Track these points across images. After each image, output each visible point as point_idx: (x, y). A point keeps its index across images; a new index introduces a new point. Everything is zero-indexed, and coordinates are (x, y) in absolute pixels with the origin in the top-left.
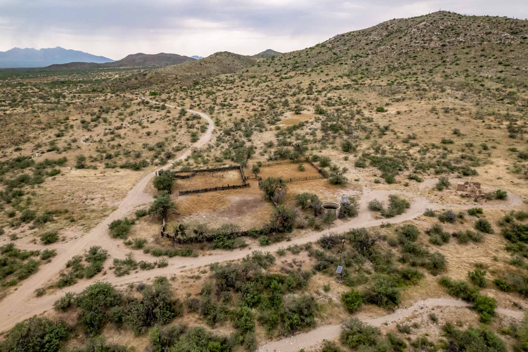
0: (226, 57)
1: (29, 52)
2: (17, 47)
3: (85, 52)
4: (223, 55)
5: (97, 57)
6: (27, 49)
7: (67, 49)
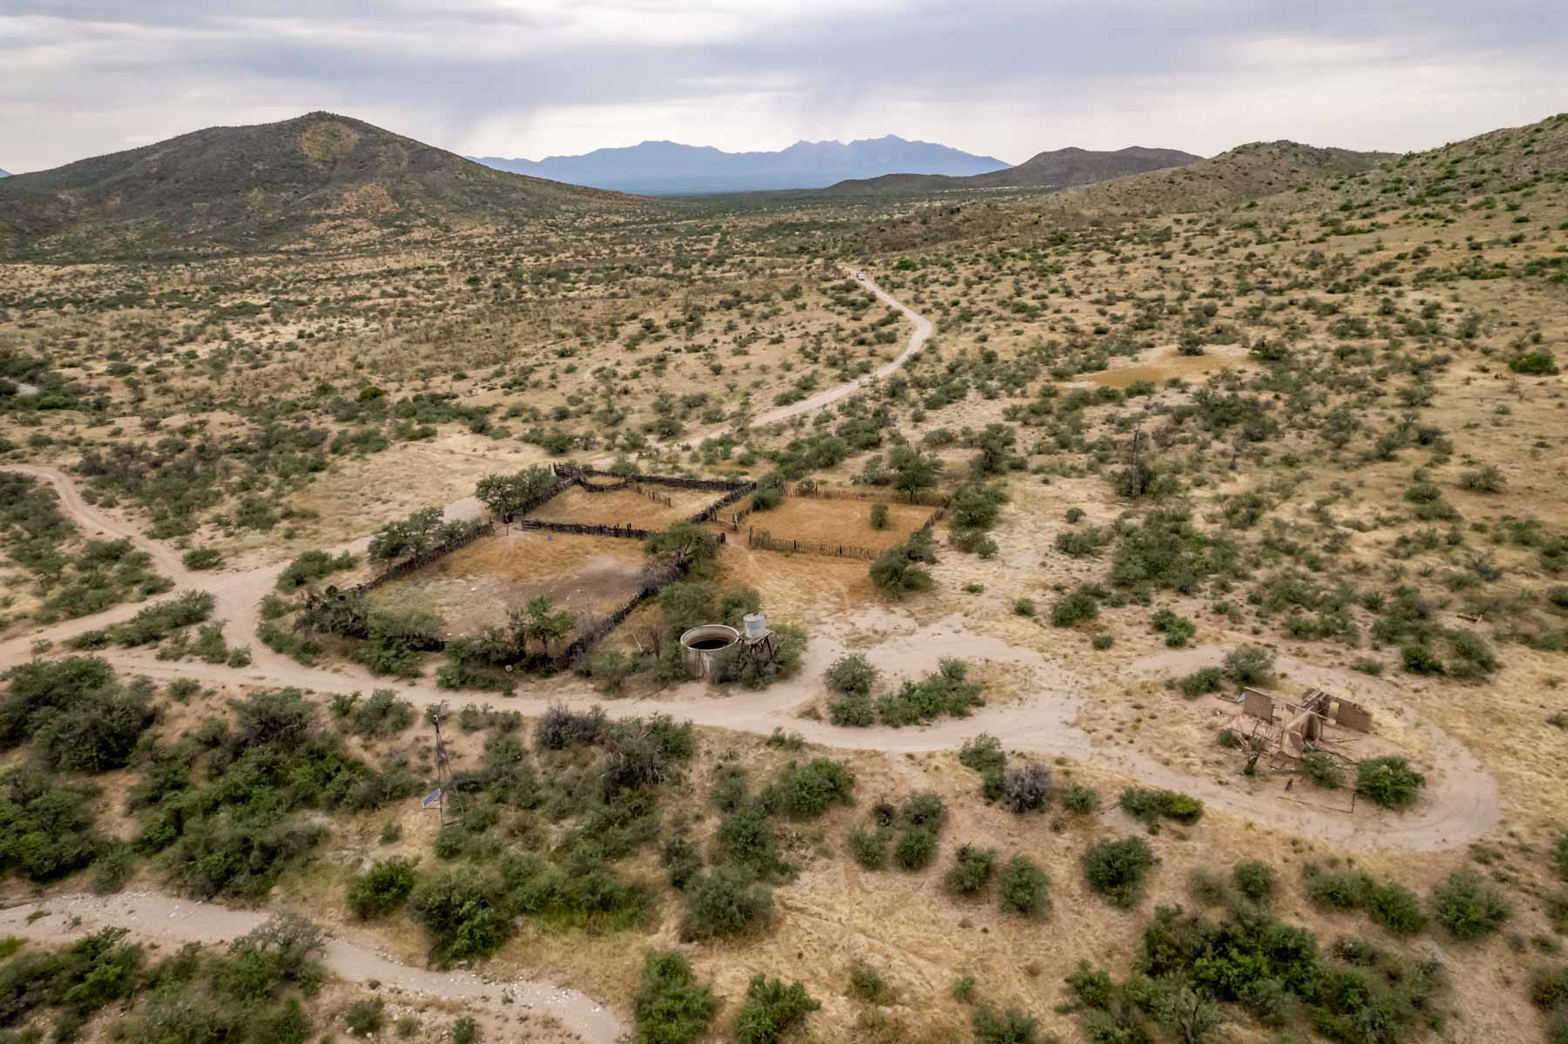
0: (1269, 159)
1: (829, 150)
2: (805, 139)
3: (950, 146)
4: (1262, 151)
5: (977, 158)
6: (823, 144)
7: (910, 140)
